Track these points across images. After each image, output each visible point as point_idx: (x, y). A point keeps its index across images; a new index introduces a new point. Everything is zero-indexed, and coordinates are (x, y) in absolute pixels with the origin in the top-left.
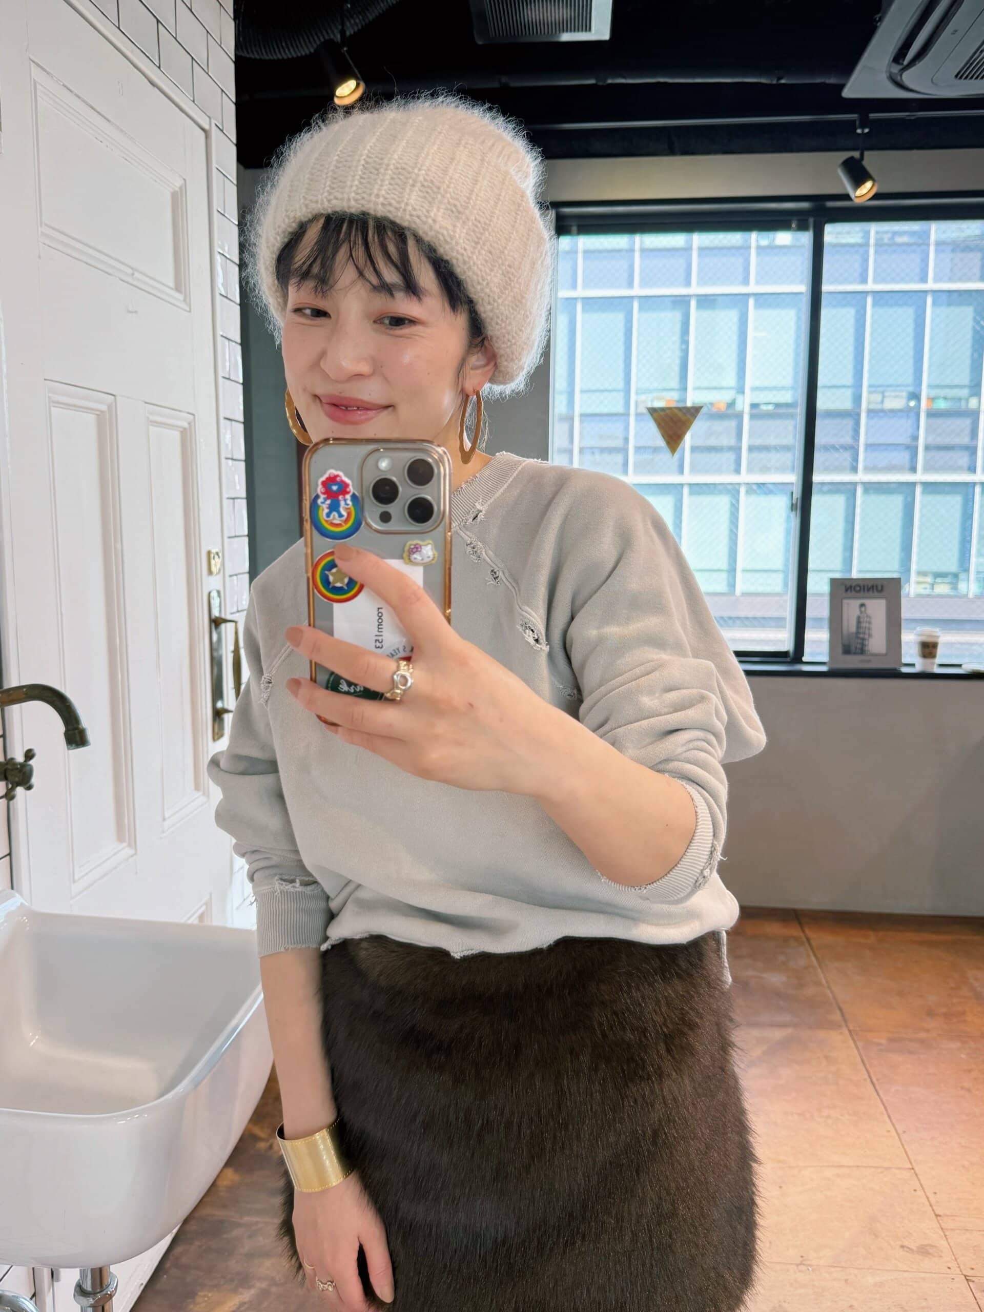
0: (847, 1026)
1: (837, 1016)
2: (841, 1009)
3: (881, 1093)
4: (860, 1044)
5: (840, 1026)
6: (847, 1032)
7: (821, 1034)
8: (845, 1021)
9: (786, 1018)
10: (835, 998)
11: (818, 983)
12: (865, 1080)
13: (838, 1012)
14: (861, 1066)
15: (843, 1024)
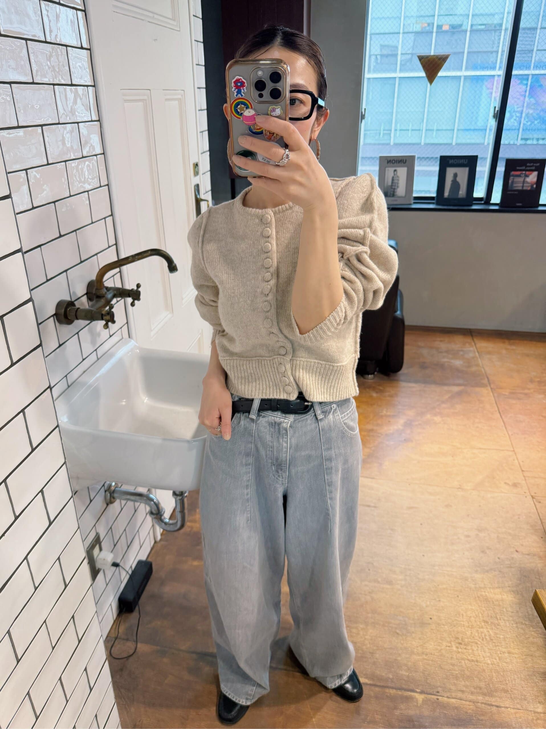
0: (490, 386)
1: (485, 381)
2: (488, 378)
3: (503, 417)
4: (496, 395)
5: (487, 386)
6: (489, 388)
7: (477, 389)
8: (490, 384)
9: (461, 381)
10: (485, 373)
11: (478, 365)
12: (496, 411)
13: (486, 379)
14: (495, 405)
15: (488, 385)
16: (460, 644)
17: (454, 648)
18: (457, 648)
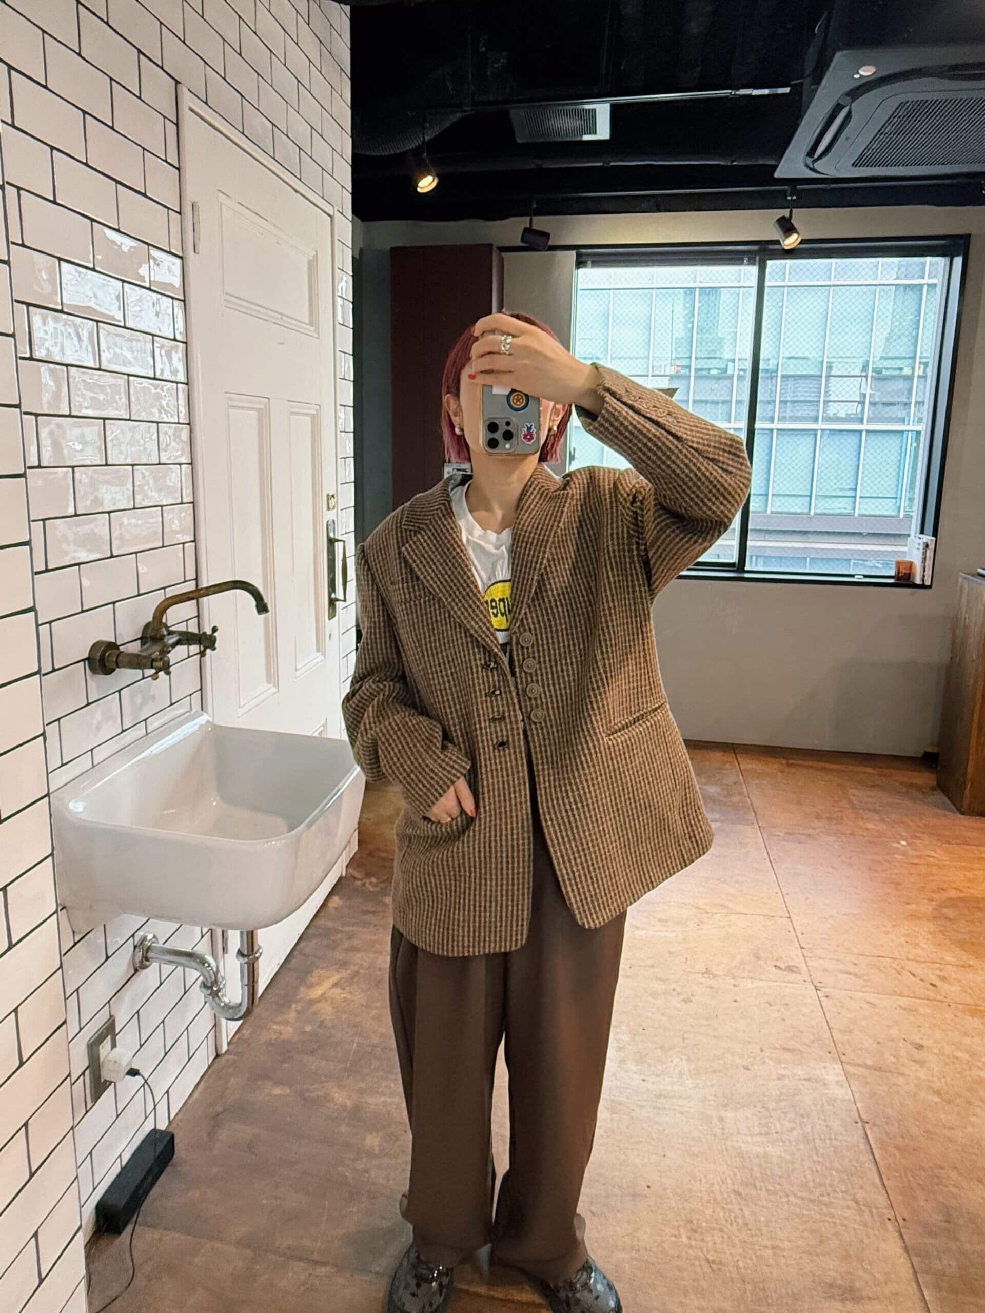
0: (757, 822)
2: (755, 811)
3: (775, 869)
4: (765, 836)
5: (753, 822)
6: (757, 826)
8: (757, 819)
10: (751, 803)
11: (742, 794)
12: (765, 860)
13: (753, 813)
14: (764, 849)
16: (695, 1231)
17: (685, 1240)
18: (689, 1238)
